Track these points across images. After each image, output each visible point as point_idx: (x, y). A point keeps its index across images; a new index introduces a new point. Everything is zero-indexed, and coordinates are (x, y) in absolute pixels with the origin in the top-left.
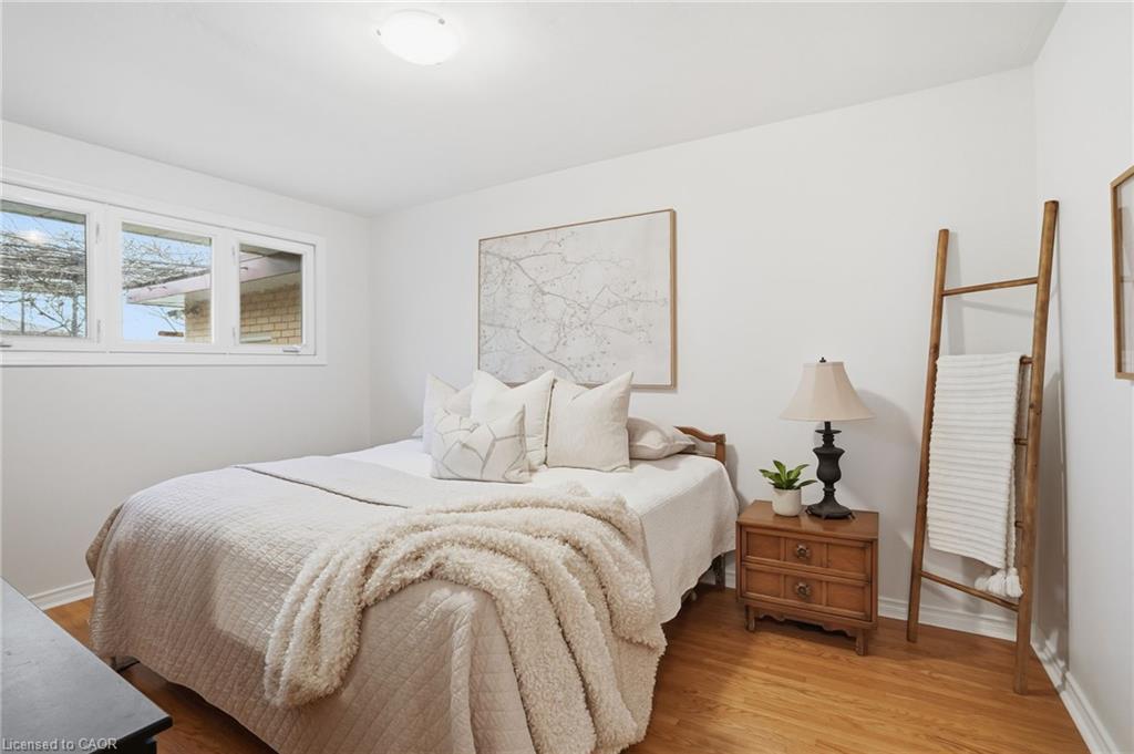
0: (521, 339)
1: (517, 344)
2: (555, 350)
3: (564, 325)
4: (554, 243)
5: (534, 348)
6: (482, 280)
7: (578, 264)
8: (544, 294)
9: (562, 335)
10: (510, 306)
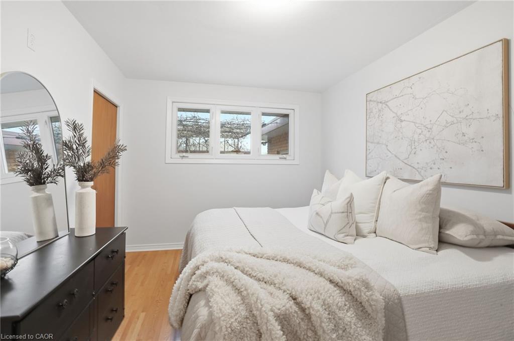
0: (388, 150)
1: (386, 154)
2: (408, 158)
3: (414, 141)
4: (408, 87)
5: (396, 156)
6: (368, 116)
7: (423, 99)
8: (402, 121)
9: (413, 147)
10: (383, 131)
